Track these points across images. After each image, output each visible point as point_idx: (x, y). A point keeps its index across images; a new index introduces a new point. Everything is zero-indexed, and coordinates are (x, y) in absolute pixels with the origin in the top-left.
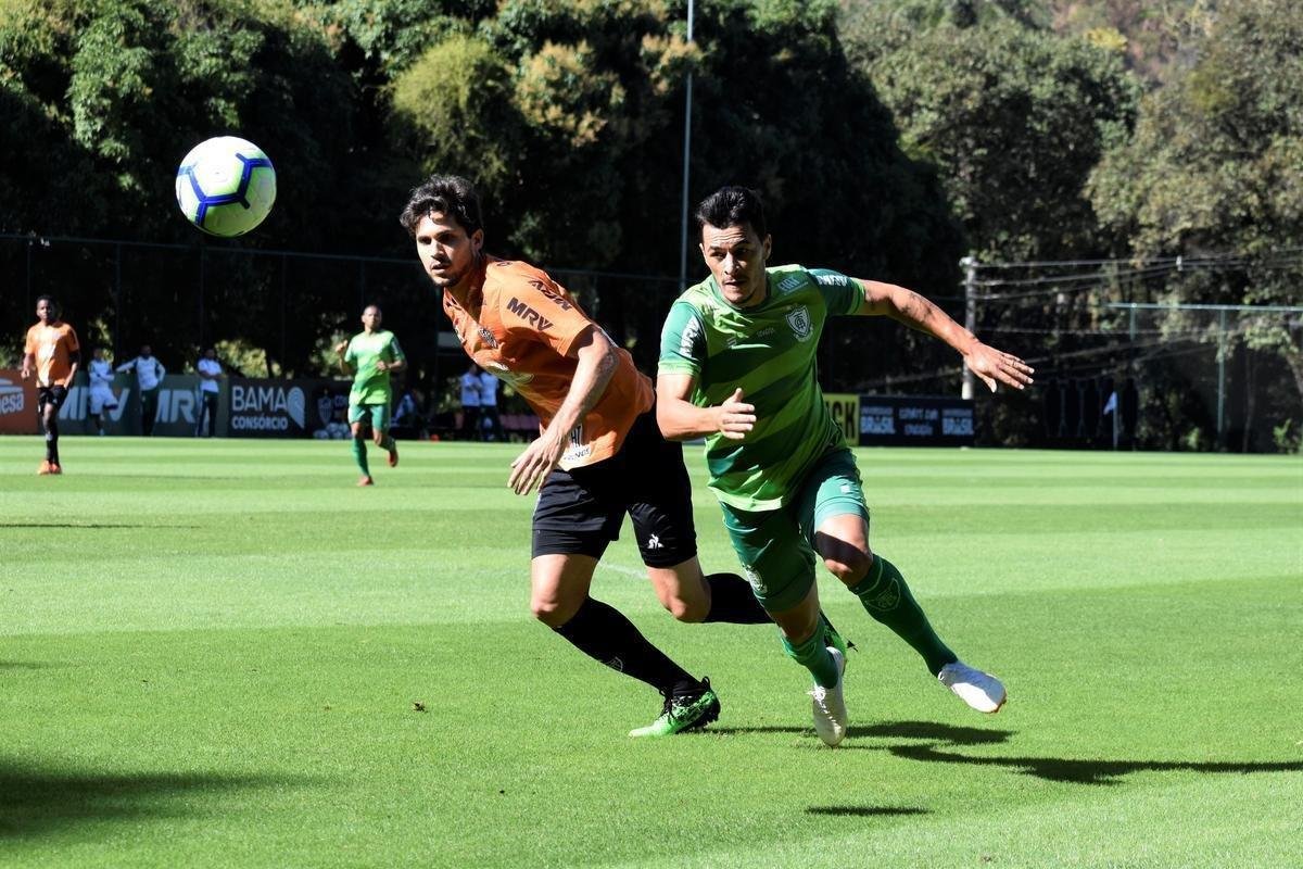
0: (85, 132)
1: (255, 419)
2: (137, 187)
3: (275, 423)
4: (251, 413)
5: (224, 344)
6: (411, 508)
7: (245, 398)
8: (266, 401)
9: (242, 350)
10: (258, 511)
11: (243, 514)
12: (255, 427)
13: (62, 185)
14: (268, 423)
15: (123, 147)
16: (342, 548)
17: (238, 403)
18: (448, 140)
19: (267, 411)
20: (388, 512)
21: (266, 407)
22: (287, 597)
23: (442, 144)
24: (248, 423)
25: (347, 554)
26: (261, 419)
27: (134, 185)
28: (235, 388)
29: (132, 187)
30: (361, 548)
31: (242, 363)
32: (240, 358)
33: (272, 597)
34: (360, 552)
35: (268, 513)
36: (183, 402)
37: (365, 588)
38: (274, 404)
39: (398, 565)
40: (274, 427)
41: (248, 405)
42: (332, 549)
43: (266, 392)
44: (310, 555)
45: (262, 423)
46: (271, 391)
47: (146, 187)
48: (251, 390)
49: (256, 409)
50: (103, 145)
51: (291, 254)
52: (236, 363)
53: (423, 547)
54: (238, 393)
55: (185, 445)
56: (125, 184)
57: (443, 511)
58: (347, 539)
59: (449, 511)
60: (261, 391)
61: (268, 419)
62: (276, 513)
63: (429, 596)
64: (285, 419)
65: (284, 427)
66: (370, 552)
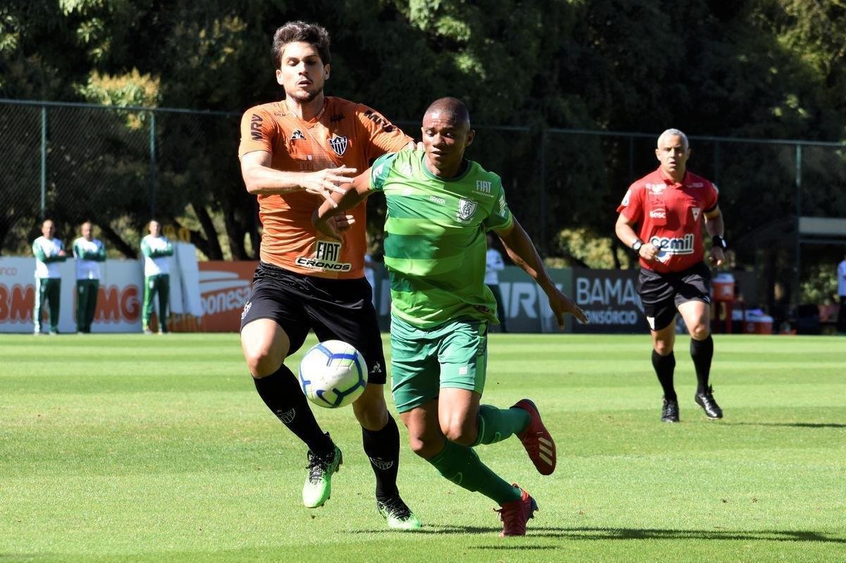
0: (420, 10)
1: (602, 312)
2: (477, 69)
3: (624, 317)
4: (597, 306)
5: (565, 233)
6: (782, 404)
7: (590, 290)
8: (613, 293)
9: (586, 239)
10: (616, 409)
11: (601, 413)
12: (602, 322)
13: (397, 67)
14: (616, 317)
15: (463, 25)
16: (712, 448)
17: (584, 297)
18: (810, 8)
19: (614, 304)
20: (756, 409)
21: (613, 300)
22: (658, 499)
23: (804, 14)
24: (594, 317)
25: (718, 453)
26: (609, 313)
27: (473, 67)
28: (580, 280)
29: (472, 69)
30: (732, 448)
31: (585, 254)
32: (583, 247)
33: (641, 501)
34: (733, 452)
35: (628, 412)
36: (524, 296)
37: (742, 489)
38: (622, 299)
39: (774, 465)
40: (623, 322)
41: (594, 298)
42: (701, 449)
43: (613, 284)
44: (678, 455)
45: (609, 317)
46: (619, 283)
47: (486, 67)
48: (597, 282)
49: (603, 302)
50: (439, 24)
51: (639, 134)
52: (579, 254)
53: (801, 446)
54: (583, 285)
55: (528, 342)
56: (463, 66)
57: (818, 408)
58: (716, 439)
59: (823, 408)
60: (608, 283)
61: (616, 313)
62: (636, 411)
63: (813, 498)
64: (633, 313)
65: (633, 322)
66: (743, 452)
